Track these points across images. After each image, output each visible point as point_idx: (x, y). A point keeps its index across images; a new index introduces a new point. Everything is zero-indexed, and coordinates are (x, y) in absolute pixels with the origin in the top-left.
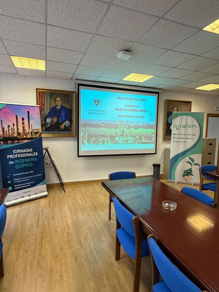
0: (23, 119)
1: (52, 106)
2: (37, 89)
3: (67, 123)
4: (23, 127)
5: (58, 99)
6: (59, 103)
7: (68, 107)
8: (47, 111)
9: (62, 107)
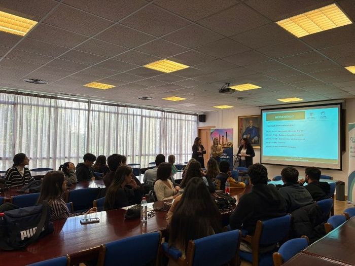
0: (223, 137)
1: (247, 127)
2: (239, 117)
3: (256, 138)
4: (223, 141)
5: (251, 121)
6: (251, 124)
7: (256, 126)
8: (244, 130)
9: (253, 127)
